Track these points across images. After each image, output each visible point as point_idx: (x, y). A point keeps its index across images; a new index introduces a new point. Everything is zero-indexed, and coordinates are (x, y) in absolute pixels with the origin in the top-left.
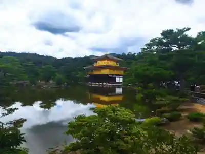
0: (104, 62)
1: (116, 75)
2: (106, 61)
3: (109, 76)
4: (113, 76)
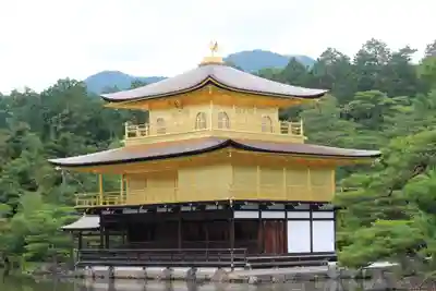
2: (210, 111)
3: (238, 215)
4: (266, 215)
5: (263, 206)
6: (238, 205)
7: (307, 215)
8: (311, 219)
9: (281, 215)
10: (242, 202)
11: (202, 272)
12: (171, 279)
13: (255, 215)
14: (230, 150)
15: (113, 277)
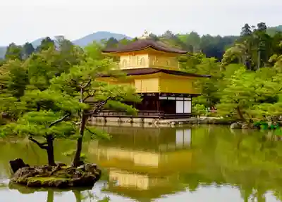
3: (160, 98)
4: (169, 98)
5: (169, 95)
6: (162, 94)
7: (182, 99)
8: (184, 100)
9: (174, 99)
10: (163, 93)
11: (146, 120)
13: (165, 98)
14: (162, 73)
15: (106, 121)
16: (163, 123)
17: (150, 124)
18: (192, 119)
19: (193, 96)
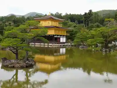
0: (47, 22)
1: (61, 36)
2: (50, 22)
4: (58, 37)
5: (58, 35)
6: (55, 35)
8: (63, 37)
9: (60, 37)
11: (49, 44)
12: (45, 45)
13: (56, 37)
14: (55, 28)
15: (35, 45)
16: (55, 46)
17: (51, 46)
18: (66, 44)
19: (66, 36)
